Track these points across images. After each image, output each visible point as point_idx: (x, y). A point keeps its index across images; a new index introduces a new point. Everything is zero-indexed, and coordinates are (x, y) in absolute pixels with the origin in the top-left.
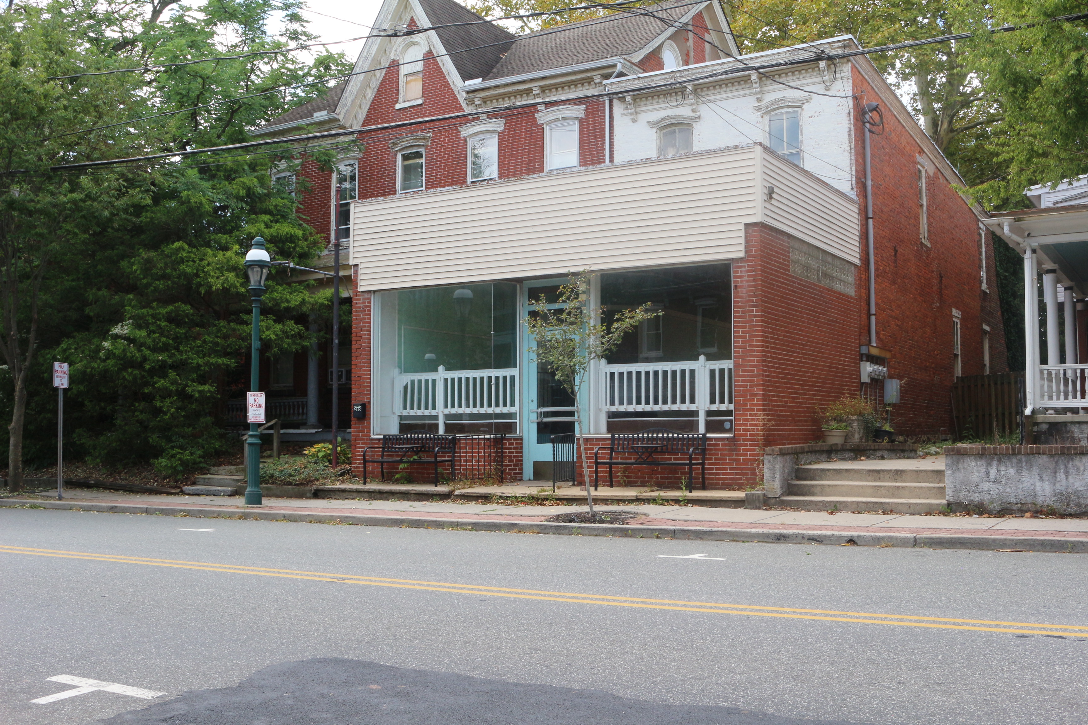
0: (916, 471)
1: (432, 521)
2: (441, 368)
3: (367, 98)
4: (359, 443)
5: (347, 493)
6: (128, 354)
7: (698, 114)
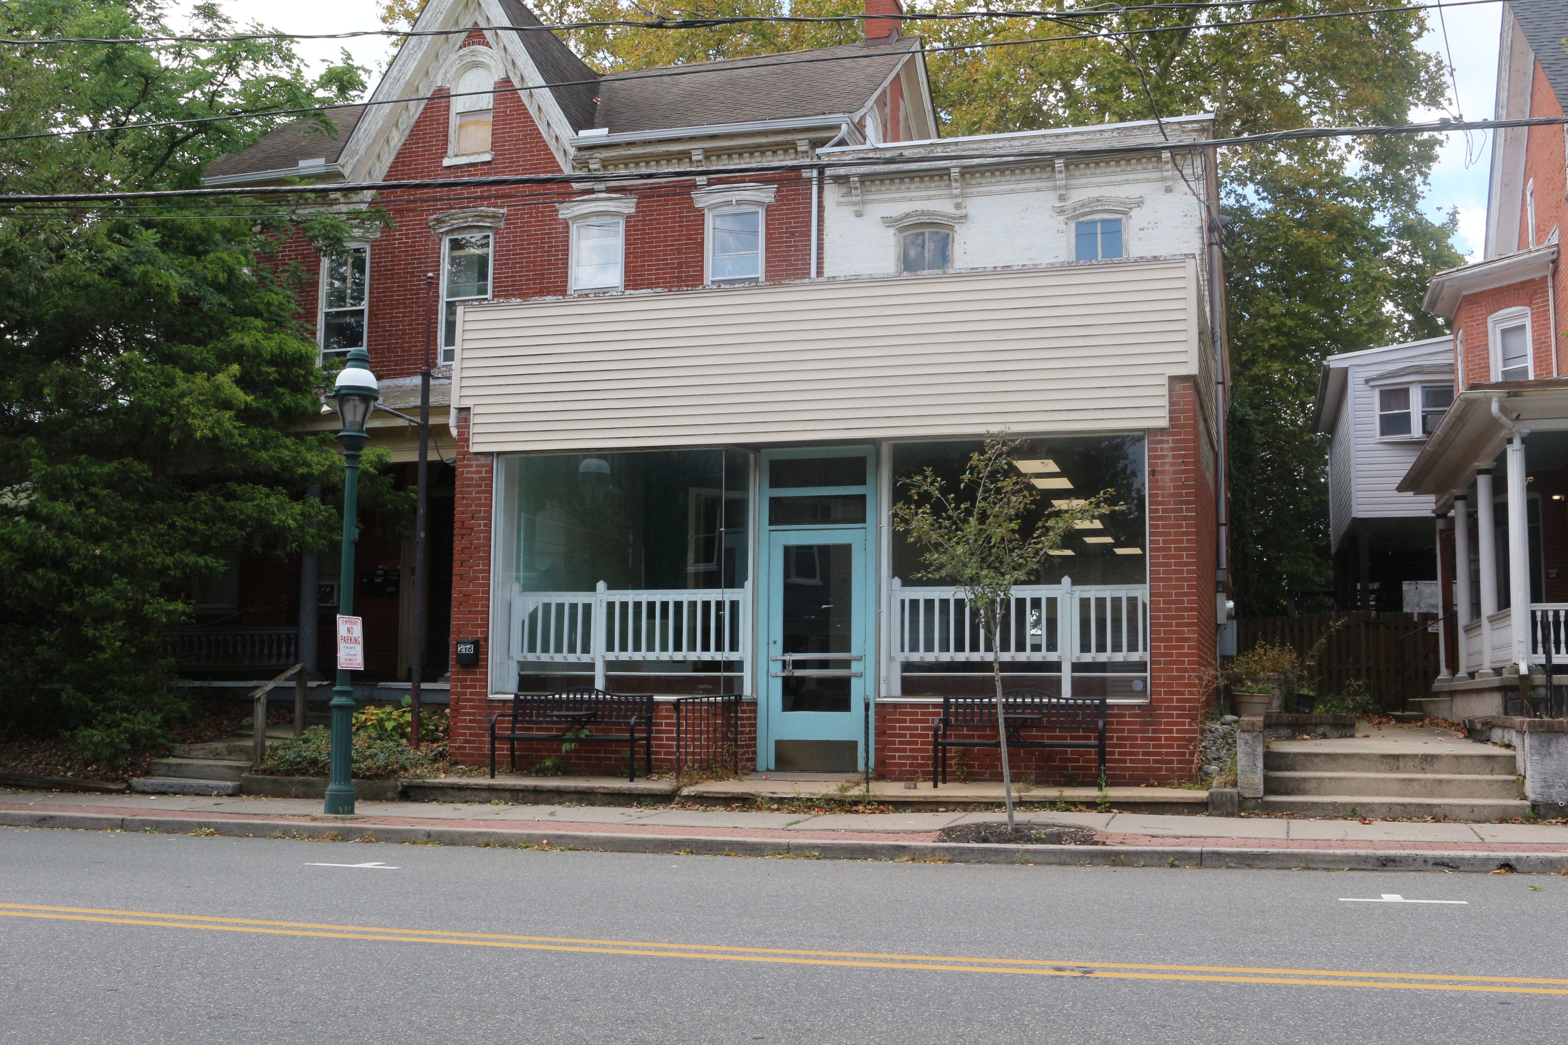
0: (1456, 757)
1: (738, 843)
2: (601, 585)
3: (392, 144)
4: (465, 707)
5: (468, 792)
6: (40, 543)
7: (963, 212)
